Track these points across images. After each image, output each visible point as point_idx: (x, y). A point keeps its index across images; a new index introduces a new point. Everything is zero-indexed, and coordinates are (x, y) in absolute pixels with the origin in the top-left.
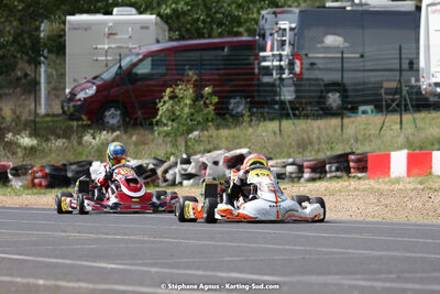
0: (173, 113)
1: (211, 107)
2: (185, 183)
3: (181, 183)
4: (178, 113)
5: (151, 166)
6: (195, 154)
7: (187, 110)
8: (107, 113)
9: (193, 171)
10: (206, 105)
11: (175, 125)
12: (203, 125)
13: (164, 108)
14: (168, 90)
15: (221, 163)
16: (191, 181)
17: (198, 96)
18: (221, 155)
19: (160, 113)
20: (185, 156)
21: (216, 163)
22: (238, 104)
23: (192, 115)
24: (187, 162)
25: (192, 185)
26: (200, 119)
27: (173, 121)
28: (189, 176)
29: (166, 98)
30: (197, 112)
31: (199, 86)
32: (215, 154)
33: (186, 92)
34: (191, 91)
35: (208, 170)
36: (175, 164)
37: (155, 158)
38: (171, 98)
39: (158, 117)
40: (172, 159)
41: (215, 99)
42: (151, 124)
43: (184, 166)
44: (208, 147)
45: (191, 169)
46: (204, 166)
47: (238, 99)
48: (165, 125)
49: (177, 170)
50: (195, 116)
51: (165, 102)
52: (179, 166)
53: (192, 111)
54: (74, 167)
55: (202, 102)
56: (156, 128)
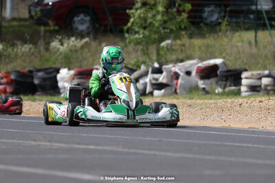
0: (145, 20)
1: (185, 15)
2: (156, 93)
3: (151, 93)
4: (149, 21)
6: (167, 63)
7: (159, 17)
8: (76, 19)
9: (165, 81)
10: (179, 12)
11: (147, 33)
12: (175, 34)
13: (136, 14)
15: (194, 73)
16: (163, 91)
17: (171, 4)
18: (194, 65)
19: (132, 20)
20: (156, 65)
21: (188, 73)
22: (211, 13)
23: (165, 22)
24: (159, 71)
25: (163, 96)
26: (173, 27)
27: (145, 28)
28: (160, 86)
29: (139, 5)
30: (171, 19)
32: (188, 63)
35: (180, 81)
36: (146, 74)
38: (145, 4)
39: (129, 24)
40: (143, 68)
41: (188, 7)
42: (122, 31)
43: (156, 76)
44: (180, 57)
45: (162, 78)
46: (177, 76)
47: (212, 8)
48: (137, 32)
49: (147, 80)
50: (168, 24)
51: (137, 9)
52: (150, 76)
53: (165, 18)
54: (40, 74)
55: (175, 10)
56: (127, 35)
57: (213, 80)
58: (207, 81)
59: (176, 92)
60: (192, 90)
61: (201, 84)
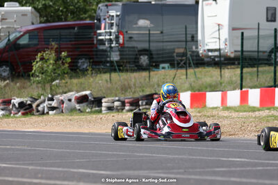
0: (43, 69)
1: (67, 65)
2: (50, 112)
3: (48, 113)
4: (45, 69)
5: (29, 102)
6: (57, 94)
7: (51, 67)
8: (1, 69)
9: (56, 105)
10: (63, 64)
11: (44, 76)
12: (61, 76)
13: (36, 66)
14: (39, 55)
15: (73, 100)
16: (54, 111)
17: (58, 58)
18: (73, 95)
19: (34, 68)
20: (50, 96)
21: (70, 100)
22: (83, 63)
23: (55, 70)
24: (52, 99)
25: (55, 114)
26: (59, 72)
27: (43, 73)
28: (53, 108)
29: (38, 60)
30: (58, 68)
31: (58, 52)
32: (69, 94)
33: (50, 55)
34: (54, 55)
35: (64, 105)
36: (44, 101)
37: (31, 97)
38: (42, 59)
39: (33, 71)
40: (42, 97)
41: (69, 60)
42: (29, 76)
43: (50, 102)
44: (66, 89)
45: (54, 104)
46: (62, 102)
47: (84, 60)
48: (38, 76)
49: (45, 105)
50: (56, 71)
51: (37, 62)
52: (47, 103)
53: (55, 67)
55: (61, 62)
56: (32, 78)
57: (85, 104)
58: (81, 105)
59: (62, 112)
60: (73, 110)
61: (78, 106)
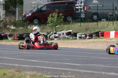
0: (52, 21)
1: (62, 19)
2: (55, 39)
3: (54, 39)
5: (46, 35)
6: (58, 31)
7: (56, 19)
8: (34, 21)
9: (57, 36)
10: (61, 18)
11: (52, 24)
12: (60, 24)
13: (50, 19)
14: (51, 14)
15: (65, 34)
16: (57, 38)
17: (58, 16)
18: (65, 32)
19: (48, 20)
20: (55, 32)
21: (63, 34)
22: (69, 18)
23: (57, 21)
24: (56, 33)
25: (57, 40)
26: (59, 22)
27: (52, 23)
29: (50, 17)
30: (59, 20)
31: (58, 13)
32: (63, 31)
33: (55, 15)
34: (57, 15)
35: (61, 36)
36: (52, 34)
37: (47, 33)
38: (52, 16)
39: (48, 22)
40: (52, 33)
41: (63, 17)
42: (46, 23)
43: (55, 35)
44: (61, 30)
45: (57, 35)
47: (69, 17)
48: (50, 24)
49: (53, 36)
51: (50, 18)
52: (53, 35)
53: (57, 20)
54: (25, 35)
55: (60, 18)
57: (69, 36)
58: (68, 36)
59: (60, 39)
60: (64, 38)
61: (67, 37)
